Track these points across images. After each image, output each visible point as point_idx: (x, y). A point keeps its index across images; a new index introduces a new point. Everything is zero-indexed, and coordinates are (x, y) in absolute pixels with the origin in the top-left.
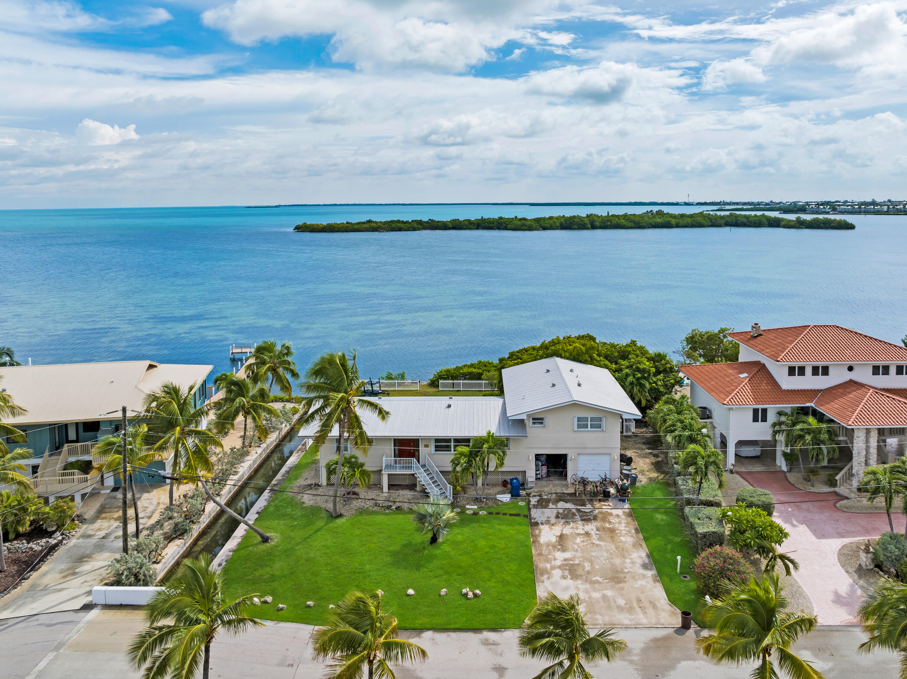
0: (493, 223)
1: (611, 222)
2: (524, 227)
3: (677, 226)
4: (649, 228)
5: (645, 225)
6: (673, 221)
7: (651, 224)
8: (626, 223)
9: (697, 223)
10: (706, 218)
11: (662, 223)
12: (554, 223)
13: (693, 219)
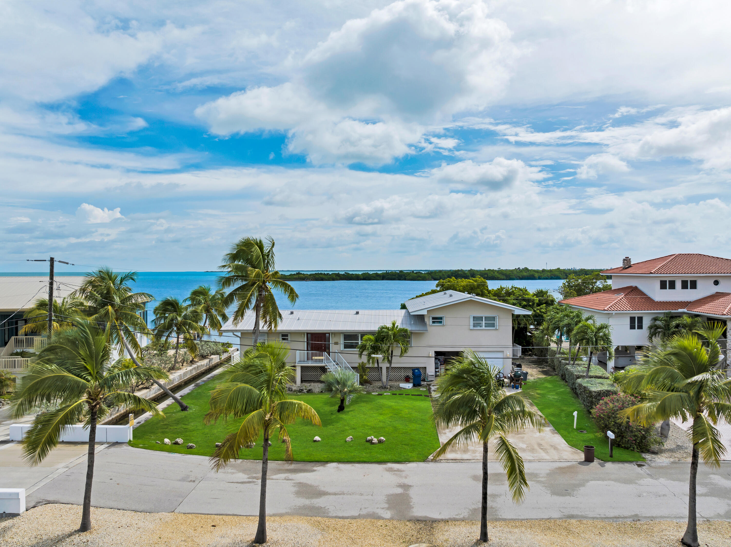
0: (395, 276)
1: (487, 275)
2: (419, 278)
3: (540, 278)
4: (517, 279)
5: (514, 277)
6: (536, 275)
7: (519, 277)
8: (499, 276)
9: (555, 276)
10: (562, 273)
11: (527, 276)
12: (443, 275)
13: (552, 273)
